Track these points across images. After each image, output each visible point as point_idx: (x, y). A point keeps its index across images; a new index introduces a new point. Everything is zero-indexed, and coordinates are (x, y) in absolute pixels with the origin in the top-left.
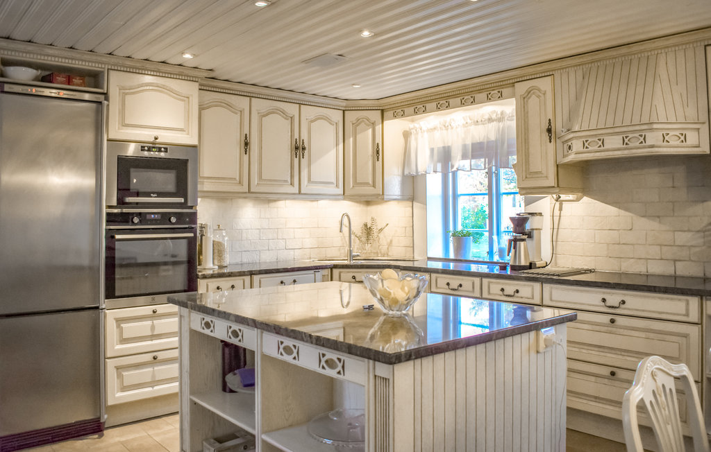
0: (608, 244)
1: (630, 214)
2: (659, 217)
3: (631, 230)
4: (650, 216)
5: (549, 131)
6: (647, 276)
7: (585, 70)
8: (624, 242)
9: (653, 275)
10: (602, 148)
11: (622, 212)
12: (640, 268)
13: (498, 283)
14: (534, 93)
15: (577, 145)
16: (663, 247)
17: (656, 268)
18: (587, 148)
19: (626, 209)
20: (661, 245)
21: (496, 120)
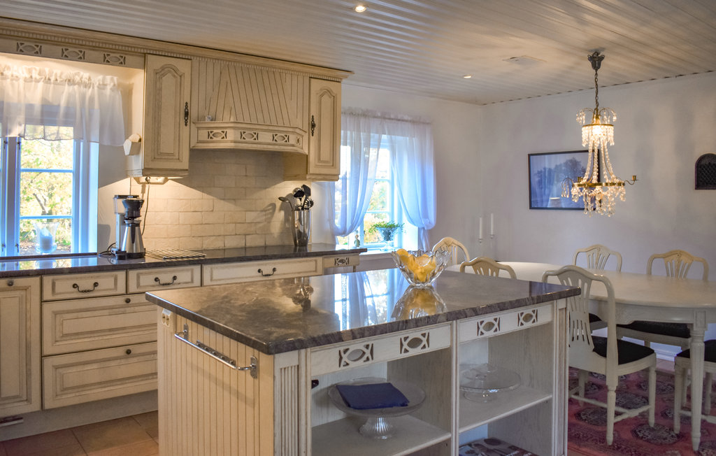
0: (191, 225)
1: (212, 197)
2: (234, 200)
3: (212, 211)
4: (229, 199)
5: (187, 114)
6: (225, 249)
7: (222, 65)
8: (206, 222)
9: (230, 249)
10: (257, 141)
11: (205, 195)
12: (219, 244)
13: (150, 273)
14: (169, 72)
15: (232, 135)
16: (238, 225)
17: (231, 242)
18: (244, 138)
19: (209, 193)
20: (236, 223)
21: (79, 84)
